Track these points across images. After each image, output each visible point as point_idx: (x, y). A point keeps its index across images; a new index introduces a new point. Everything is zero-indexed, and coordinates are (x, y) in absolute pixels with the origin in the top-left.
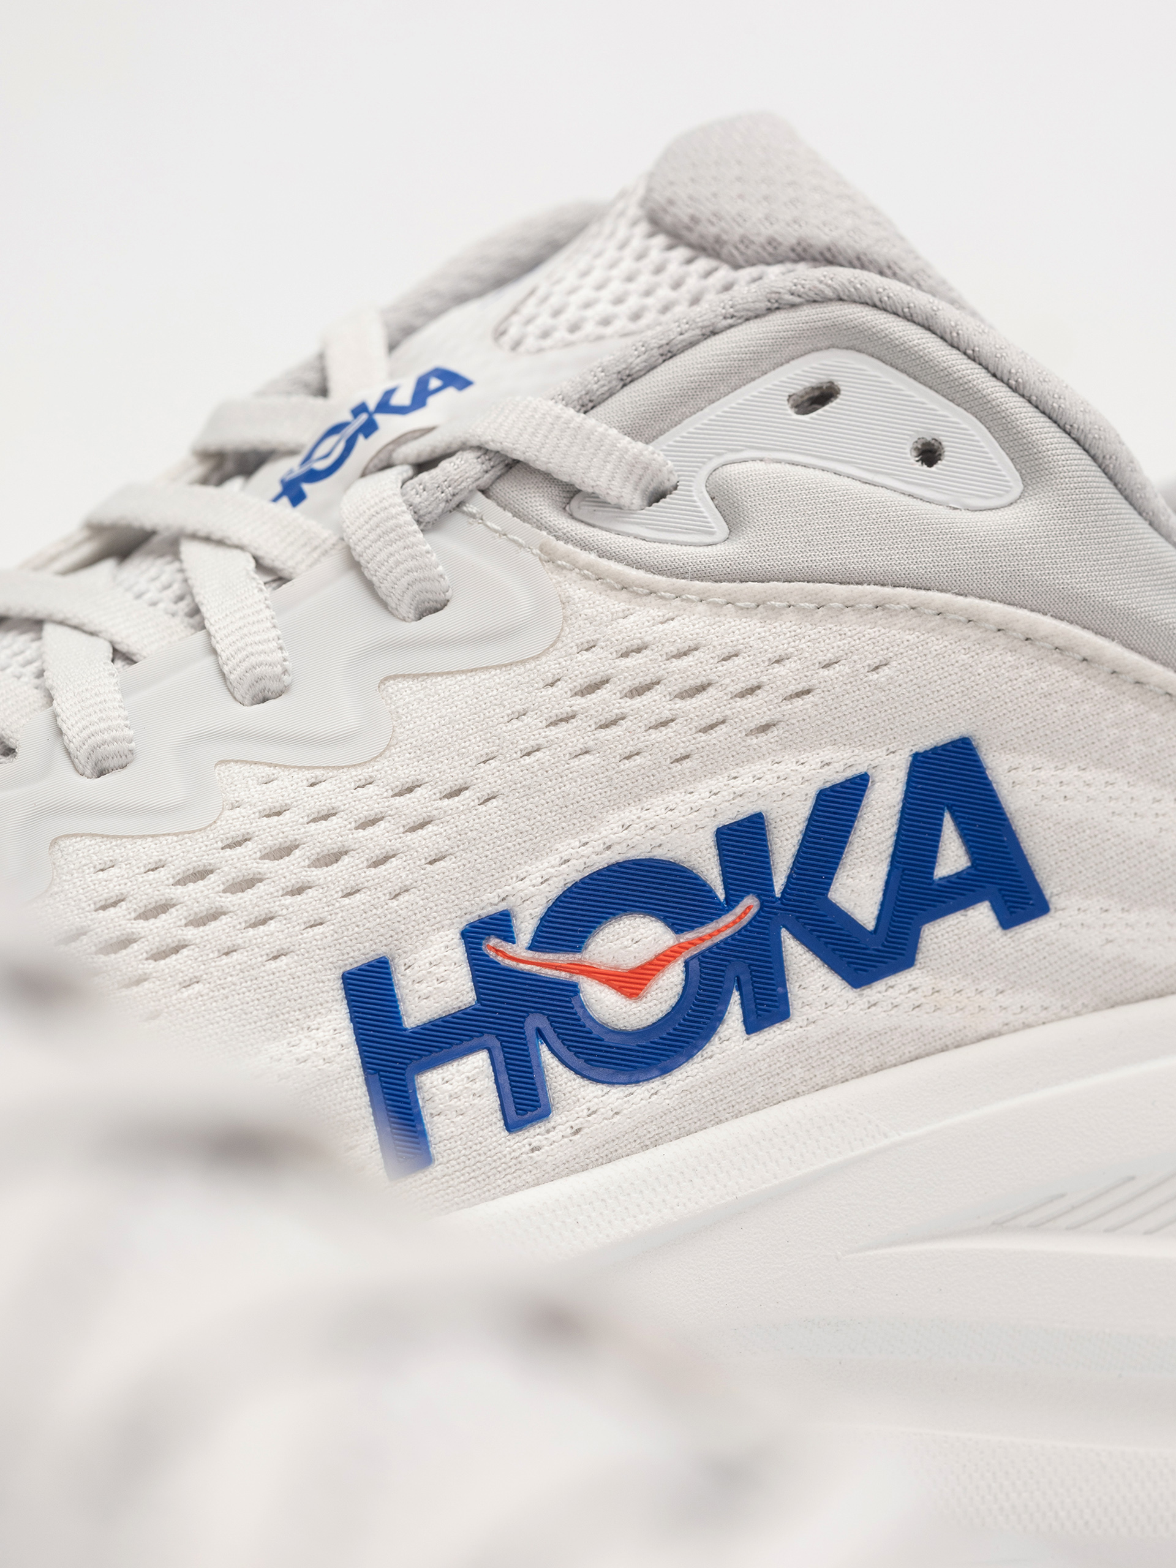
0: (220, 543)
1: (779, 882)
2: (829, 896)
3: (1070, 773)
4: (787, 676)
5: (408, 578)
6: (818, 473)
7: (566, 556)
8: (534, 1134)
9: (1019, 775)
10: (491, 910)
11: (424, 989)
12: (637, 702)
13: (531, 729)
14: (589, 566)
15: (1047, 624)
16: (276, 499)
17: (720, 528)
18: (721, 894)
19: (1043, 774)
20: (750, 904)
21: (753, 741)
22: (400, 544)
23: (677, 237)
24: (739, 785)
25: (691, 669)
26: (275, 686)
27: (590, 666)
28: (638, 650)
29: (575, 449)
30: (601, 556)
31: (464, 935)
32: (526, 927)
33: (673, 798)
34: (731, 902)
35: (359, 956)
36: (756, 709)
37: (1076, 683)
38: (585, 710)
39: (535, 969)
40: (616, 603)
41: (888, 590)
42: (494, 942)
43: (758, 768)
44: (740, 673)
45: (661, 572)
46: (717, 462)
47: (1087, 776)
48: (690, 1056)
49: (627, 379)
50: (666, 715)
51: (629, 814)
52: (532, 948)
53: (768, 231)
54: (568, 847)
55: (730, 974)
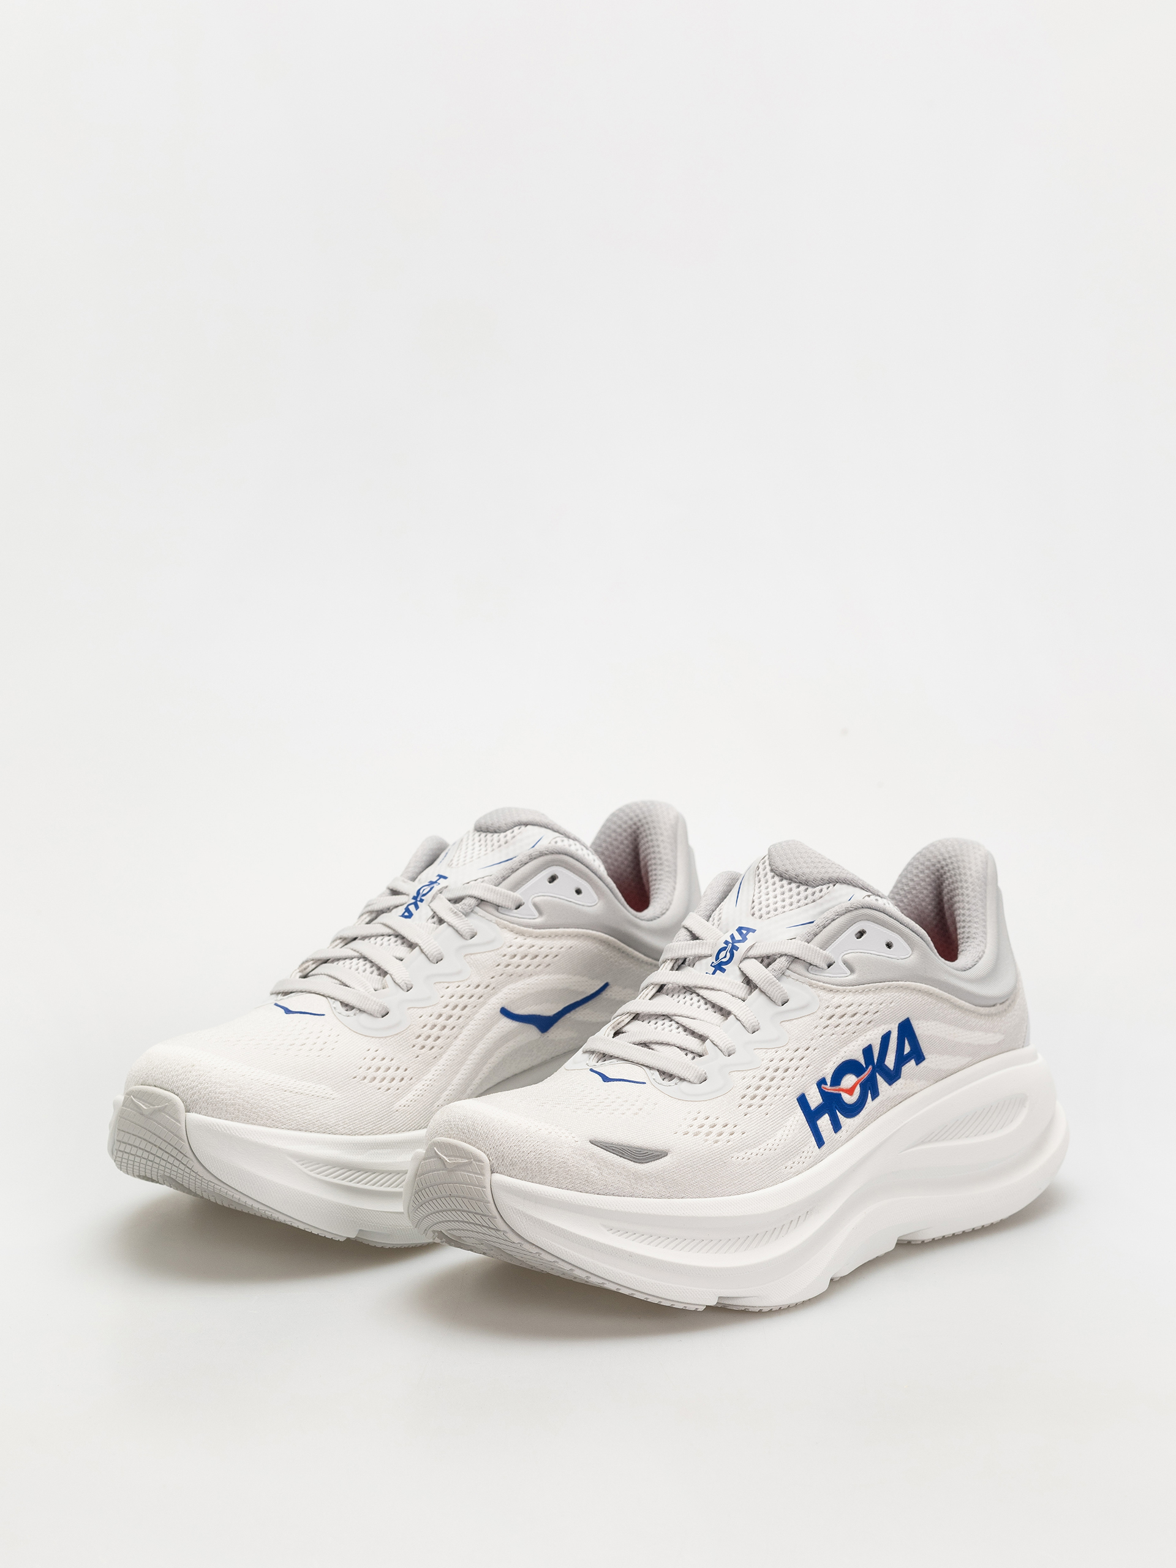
0: (712, 989)
1: (876, 1061)
2: (886, 1063)
3: (929, 1023)
4: (873, 1008)
5: (780, 994)
6: (867, 954)
7: (815, 984)
8: (840, 1133)
9: (919, 1026)
10: (821, 1078)
11: (814, 1100)
12: (842, 1019)
13: (819, 1031)
14: (821, 986)
15: (924, 986)
16: (714, 973)
17: (849, 972)
18: (864, 1066)
19: (924, 1025)
20: (870, 1067)
21: (868, 1026)
22: (775, 986)
23: (782, 877)
24: (867, 1037)
25: (851, 1010)
26: (757, 1027)
27: (829, 1012)
28: (839, 1006)
29: (810, 954)
30: (824, 983)
31: (817, 1085)
32: (829, 1081)
33: (854, 1043)
34: (867, 1067)
35: (798, 1094)
36: (867, 1018)
37: (930, 1000)
38: (831, 1023)
39: (832, 1091)
40: (831, 995)
41: (891, 983)
42: (823, 1086)
43: (870, 1032)
44: (863, 1009)
45: (840, 986)
46: (843, 954)
47: (932, 1023)
48: (862, 1109)
49: (816, 935)
50: (838, 1023)
51: (845, 1049)
52: (831, 1086)
53: (820, 876)
54: (834, 1059)
55: (868, 1088)
